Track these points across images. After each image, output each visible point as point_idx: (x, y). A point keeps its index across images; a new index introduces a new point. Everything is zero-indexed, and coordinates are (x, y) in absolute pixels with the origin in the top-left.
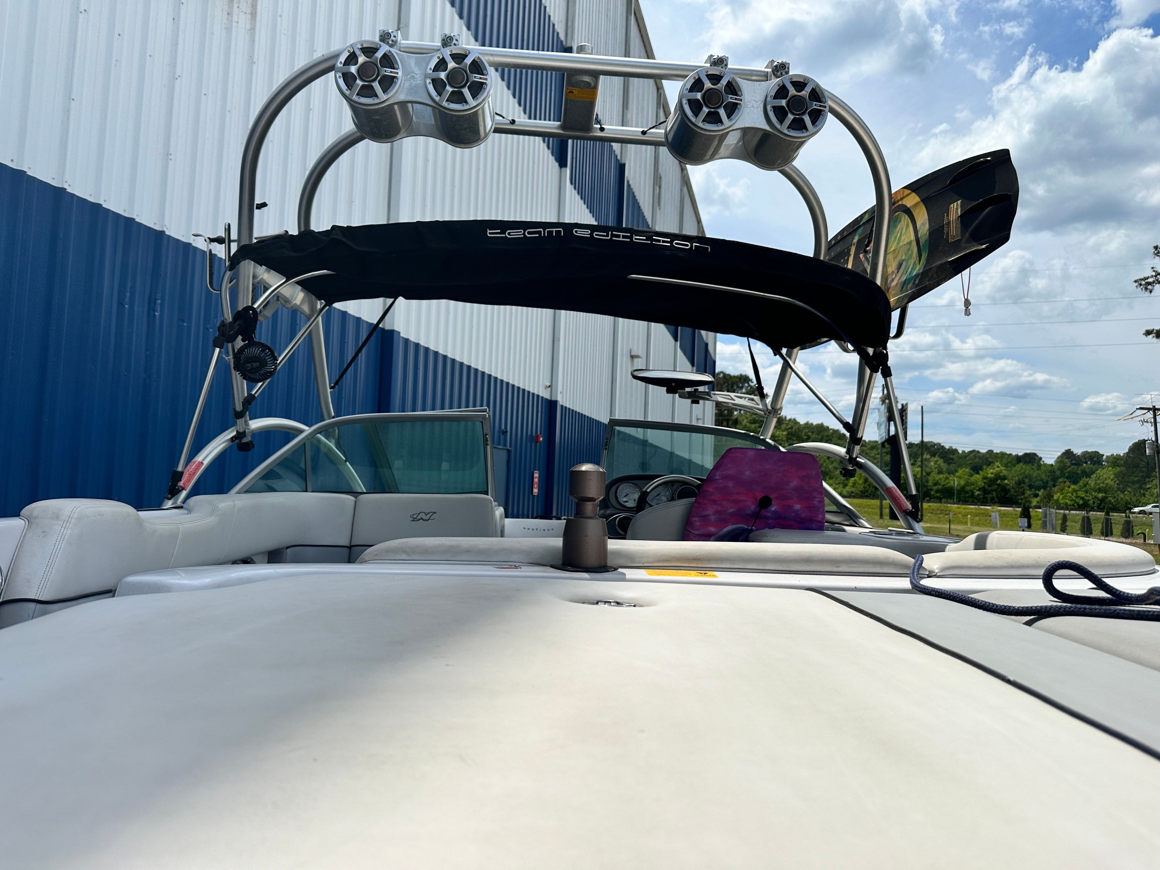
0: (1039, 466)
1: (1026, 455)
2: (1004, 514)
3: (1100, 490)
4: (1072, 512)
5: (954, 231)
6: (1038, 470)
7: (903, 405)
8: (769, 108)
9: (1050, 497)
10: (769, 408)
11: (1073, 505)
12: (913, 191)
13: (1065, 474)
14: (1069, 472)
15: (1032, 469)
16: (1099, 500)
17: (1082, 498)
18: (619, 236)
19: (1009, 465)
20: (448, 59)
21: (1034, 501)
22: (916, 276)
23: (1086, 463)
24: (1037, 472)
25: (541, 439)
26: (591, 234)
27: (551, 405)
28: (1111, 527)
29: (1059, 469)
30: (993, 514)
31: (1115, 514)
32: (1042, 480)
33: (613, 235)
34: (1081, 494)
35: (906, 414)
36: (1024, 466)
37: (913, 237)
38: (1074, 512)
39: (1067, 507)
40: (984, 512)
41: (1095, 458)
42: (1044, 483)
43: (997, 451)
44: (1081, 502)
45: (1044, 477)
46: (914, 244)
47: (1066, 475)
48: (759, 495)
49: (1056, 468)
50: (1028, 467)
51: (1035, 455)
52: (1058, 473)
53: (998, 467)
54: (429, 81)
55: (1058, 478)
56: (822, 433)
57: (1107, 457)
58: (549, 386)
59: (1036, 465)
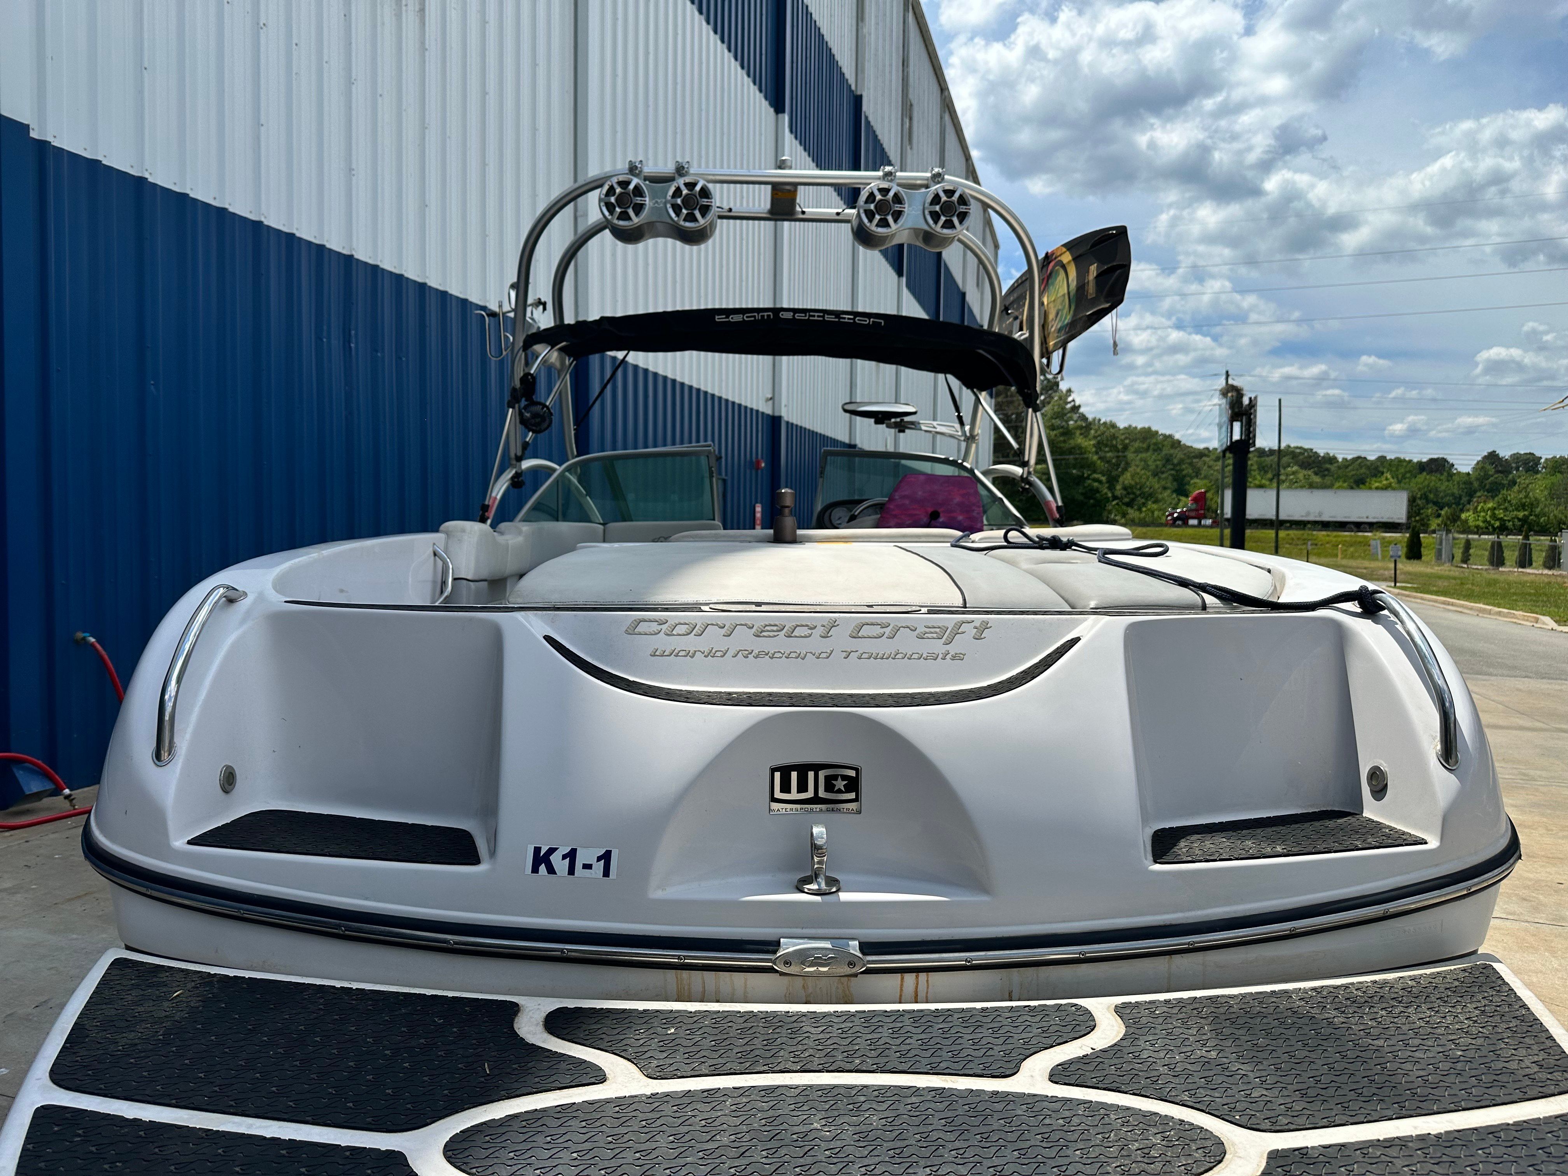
0: (1451, 475)
1: (1432, 461)
2: (1390, 543)
3: (1523, 506)
4: (1483, 537)
5: (1091, 289)
6: (1448, 481)
7: (1250, 398)
8: (927, 212)
9: (1454, 518)
10: (968, 434)
11: (1487, 528)
12: (1068, 250)
13: (1485, 486)
14: (1491, 484)
15: (1440, 480)
16: (1519, 520)
17: (1501, 519)
18: (814, 316)
19: (1408, 475)
20: (683, 187)
21: (1434, 523)
22: (1067, 325)
23: (1517, 469)
24: (1447, 483)
25: (763, 465)
26: (794, 316)
27: (774, 422)
28: (1530, 554)
29: (1477, 479)
30: (1372, 543)
31: (1542, 538)
32: (1453, 494)
33: (810, 316)
34: (1500, 513)
35: (1255, 411)
36: (1428, 477)
37: (1066, 291)
38: (1486, 537)
39: (1479, 531)
40: (1362, 540)
41: (1529, 463)
42: (1455, 498)
43: (1390, 456)
44: (1497, 524)
45: (1456, 491)
46: (1067, 297)
47: (1487, 487)
48: (930, 510)
49: (1473, 478)
50: (1433, 478)
51: (1444, 460)
52: (1476, 485)
53: (1387, 479)
54: (669, 206)
55: (1475, 492)
56: (1148, 441)
57: (1546, 459)
58: (771, 399)
59: (1445, 474)
